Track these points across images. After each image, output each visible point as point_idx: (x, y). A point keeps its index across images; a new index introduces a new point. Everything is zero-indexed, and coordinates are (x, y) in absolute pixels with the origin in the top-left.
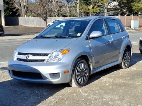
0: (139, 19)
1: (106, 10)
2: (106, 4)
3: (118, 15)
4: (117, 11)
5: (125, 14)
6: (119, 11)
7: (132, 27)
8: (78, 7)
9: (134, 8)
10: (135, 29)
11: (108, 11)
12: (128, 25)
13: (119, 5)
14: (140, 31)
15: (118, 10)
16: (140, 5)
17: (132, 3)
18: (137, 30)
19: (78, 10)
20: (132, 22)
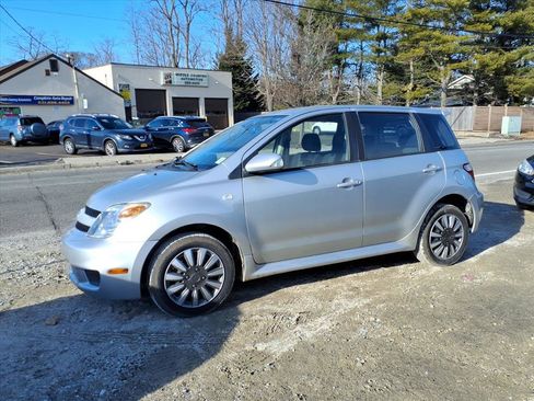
0: (521, 113)
1: (443, 95)
2: (444, 81)
3: (471, 105)
4: (469, 96)
5: (489, 102)
6: (476, 95)
7: (505, 130)
8: (380, 88)
9: (511, 88)
10: (511, 137)
11: (448, 96)
12: (495, 127)
13: (477, 81)
14: (524, 141)
15: (473, 93)
16: (527, 80)
17: (507, 78)
18: (517, 139)
19: (380, 94)
20: (506, 121)
